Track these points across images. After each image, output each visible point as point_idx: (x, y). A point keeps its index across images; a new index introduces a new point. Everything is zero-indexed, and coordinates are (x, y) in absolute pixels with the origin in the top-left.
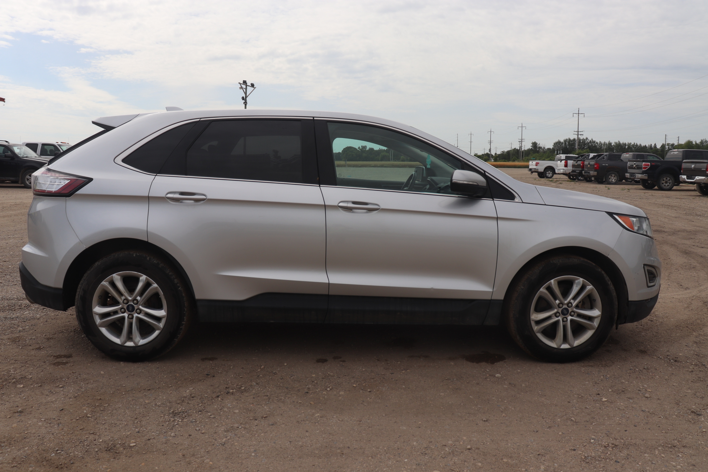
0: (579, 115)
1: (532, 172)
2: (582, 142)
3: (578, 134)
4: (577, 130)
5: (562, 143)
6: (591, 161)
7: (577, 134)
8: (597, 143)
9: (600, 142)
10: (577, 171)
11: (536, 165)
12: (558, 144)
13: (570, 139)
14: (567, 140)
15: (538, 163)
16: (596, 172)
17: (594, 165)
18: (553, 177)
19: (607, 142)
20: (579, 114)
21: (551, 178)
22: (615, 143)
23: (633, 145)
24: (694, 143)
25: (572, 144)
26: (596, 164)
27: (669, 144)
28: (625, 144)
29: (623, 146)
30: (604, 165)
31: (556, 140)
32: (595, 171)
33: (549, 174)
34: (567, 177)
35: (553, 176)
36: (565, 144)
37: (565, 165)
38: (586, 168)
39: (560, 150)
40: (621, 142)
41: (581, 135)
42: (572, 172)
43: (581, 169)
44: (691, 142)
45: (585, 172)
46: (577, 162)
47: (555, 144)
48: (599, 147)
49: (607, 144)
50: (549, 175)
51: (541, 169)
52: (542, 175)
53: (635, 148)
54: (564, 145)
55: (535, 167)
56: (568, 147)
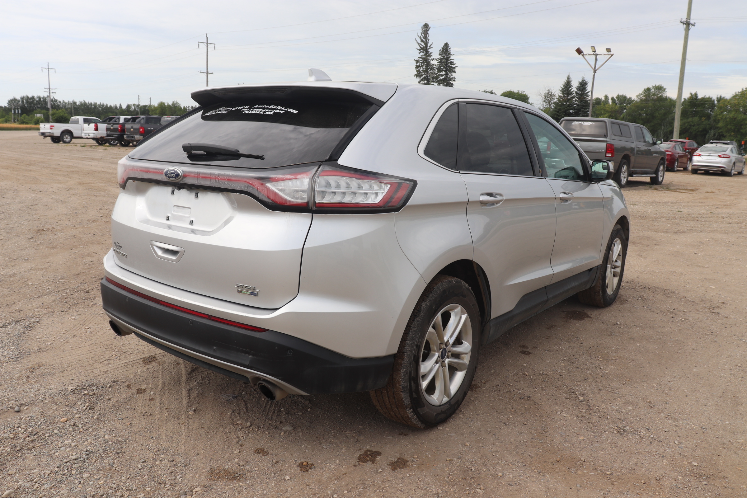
0: (48, 71)
1: (45, 137)
2: (43, 101)
3: (50, 92)
4: (48, 87)
5: (19, 101)
6: (135, 125)
7: (48, 91)
8: (60, 102)
9: (63, 101)
10: (114, 135)
11: (51, 129)
12: (13, 102)
13: (28, 97)
14: (24, 97)
15: (53, 126)
16: (142, 137)
17: (139, 129)
18: (72, 142)
19: (71, 101)
20: (48, 68)
21: (69, 142)
22: (80, 102)
23: (100, 105)
24: (166, 104)
25: (30, 102)
26: (141, 128)
27: (135, 104)
28: (91, 104)
29: (89, 106)
30: (149, 128)
31: (11, 97)
32: (141, 135)
33: (67, 138)
34: (95, 142)
35: (71, 140)
36: (23, 102)
37: (95, 129)
38: (128, 132)
39: (18, 109)
40: (87, 102)
41: (53, 92)
42: (107, 136)
43: (119, 133)
44: (164, 104)
45: (128, 137)
46: (112, 126)
47: (9, 101)
48: (63, 106)
49: (71, 103)
50: (67, 140)
51: (57, 133)
52: (56, 140)
53: (102, 108)
54: (21, 103)
55: (49, 131)
56: (26, 105)
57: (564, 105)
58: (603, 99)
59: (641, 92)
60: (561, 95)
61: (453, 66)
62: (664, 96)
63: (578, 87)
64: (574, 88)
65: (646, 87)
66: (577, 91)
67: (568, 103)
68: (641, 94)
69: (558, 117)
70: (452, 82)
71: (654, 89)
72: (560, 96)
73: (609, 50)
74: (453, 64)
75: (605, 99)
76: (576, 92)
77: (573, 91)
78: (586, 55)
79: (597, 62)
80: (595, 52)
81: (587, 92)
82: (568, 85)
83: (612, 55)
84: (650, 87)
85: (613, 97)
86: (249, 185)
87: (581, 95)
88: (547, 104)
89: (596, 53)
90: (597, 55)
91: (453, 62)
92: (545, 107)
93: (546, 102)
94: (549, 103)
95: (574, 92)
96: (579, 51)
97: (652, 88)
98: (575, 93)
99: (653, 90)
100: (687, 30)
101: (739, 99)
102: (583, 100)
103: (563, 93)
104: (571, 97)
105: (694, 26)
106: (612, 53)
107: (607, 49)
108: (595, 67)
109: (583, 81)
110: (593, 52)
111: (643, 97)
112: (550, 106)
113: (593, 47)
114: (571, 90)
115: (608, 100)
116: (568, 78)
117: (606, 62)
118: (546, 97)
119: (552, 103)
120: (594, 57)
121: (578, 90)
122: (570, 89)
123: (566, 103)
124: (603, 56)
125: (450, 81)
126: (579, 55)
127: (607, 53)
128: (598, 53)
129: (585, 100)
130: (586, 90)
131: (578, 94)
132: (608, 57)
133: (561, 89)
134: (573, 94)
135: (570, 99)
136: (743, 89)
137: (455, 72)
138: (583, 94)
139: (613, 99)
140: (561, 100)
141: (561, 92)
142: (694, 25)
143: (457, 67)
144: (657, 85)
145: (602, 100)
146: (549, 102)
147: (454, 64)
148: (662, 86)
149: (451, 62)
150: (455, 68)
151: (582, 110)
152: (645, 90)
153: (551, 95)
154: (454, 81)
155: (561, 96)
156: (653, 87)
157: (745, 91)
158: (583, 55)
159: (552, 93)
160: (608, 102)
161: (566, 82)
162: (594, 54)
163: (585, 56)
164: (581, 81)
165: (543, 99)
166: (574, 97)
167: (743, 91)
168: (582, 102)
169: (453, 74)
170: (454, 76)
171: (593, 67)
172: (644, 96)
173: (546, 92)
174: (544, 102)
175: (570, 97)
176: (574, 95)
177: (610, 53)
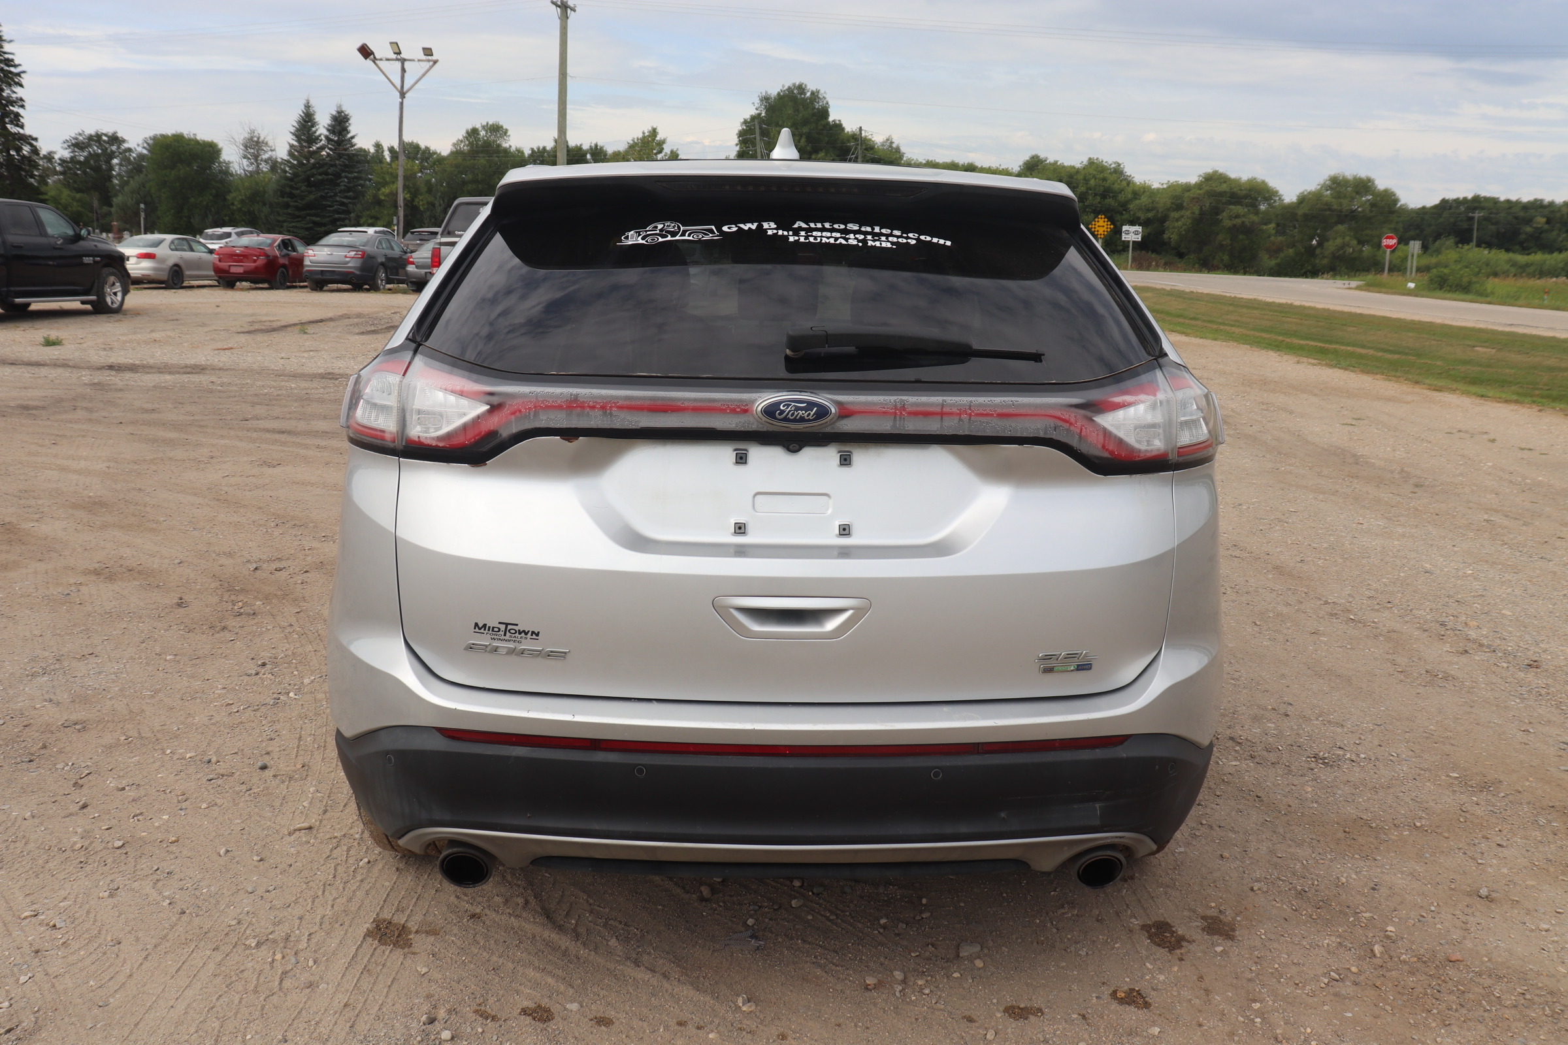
57: (304, 164)
58: (372, 150)
59: (461, 138)
60: (295, 143)
61: (12, 69)
62: (505, 145)
63: (329, 125)
64: (322, 127)
65: (470, 127)
66: (327, 133)
67: (312, 161)
68: (462, 141)
69: (294, 192)
70: (16, 109)
71: (487, 131)
72: (292, 146)
73: (428, 52)
74: (12, 66)
75: (377, 151)
76: (327, 137)
77: (320, 135)
78: (381, 60)
79: (406, 75)
80: (399, 53)
81: (349, 136)
82: (307, 122)
83: (435, 62)
84: (477, 127)
85: (393, 147)
86: (1059, 423)
87: (339, 143)
88: (252, 164)
89: (403, 55)
90: (403, 61)
91: (12, 60)
92: (246, 168)
93: (249, 159)
94: (256, 160)
95: (323, 137)
96: (365, 52)
97: (480, 129)
98: (324, 139)
99: (483, 133)
100: (564, 18)
101: (639, 151)
102: (344, 155)
103: (299, 139)
104: (318, 148)
105: (575, 11)
106: (434, 58)
107: (424, 49)
108: (402, 87)
109: (340, 112)
110: (395, 53)
111: (465, 148)
112: (258, 166)
113: (395, 45)
114: (315, 132)
115: (383, 152)
116: (308, 106)
117: (424, 75)
118: (246, 147)
119: (261, 160)
120: (398, 64)
121: (330, 133)
122: (314, 129)
123: (308, 161)
124: (416, 64)
125: (11, 108)
126: (366, 58)
127: (424, 58)
128: (406, 57)
129: (348, 155)
130: (348, 132)
131: (332, 140)
132: (427, 65)
133: (293, 130)
134: (321, 140)
135: (314, 152)
136: (644, 133)
137: (21, 86)
138: (343, 141)
139: (391, 150)
140: (296, 153)
141: (294, 137)
142: (573, 10)
143: (24, 72)
144: (490, 123)
145: (369, 152)
146: (256, 157)
147: (15, 66)
148: (501, 124)
149: (8, 60)
150: (18, 75)
151: (343, 174)
152: (467, 132)
153: (258, 142)
154: (23, 106)
155: (295, 146)
156: (483, 127)
157: (649, 136)
158: (374, 60)
159: (259, 138)
160: (383, 156)
161: (302, 114)
162: (397, 59)
163: (378, 62)
164: (334, 113)
165: (241, 151)
166: (322, 148)
167: (644, 137)
168: (341, 158)
169: (17, 89)
170: (19, 95)
171: (399, 87)
172: (467, 146)
173: (247, 136)
174: (244, 158)
175: (314, 148)
176: (323, 142)
177: (430, 58)
